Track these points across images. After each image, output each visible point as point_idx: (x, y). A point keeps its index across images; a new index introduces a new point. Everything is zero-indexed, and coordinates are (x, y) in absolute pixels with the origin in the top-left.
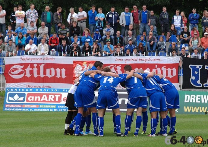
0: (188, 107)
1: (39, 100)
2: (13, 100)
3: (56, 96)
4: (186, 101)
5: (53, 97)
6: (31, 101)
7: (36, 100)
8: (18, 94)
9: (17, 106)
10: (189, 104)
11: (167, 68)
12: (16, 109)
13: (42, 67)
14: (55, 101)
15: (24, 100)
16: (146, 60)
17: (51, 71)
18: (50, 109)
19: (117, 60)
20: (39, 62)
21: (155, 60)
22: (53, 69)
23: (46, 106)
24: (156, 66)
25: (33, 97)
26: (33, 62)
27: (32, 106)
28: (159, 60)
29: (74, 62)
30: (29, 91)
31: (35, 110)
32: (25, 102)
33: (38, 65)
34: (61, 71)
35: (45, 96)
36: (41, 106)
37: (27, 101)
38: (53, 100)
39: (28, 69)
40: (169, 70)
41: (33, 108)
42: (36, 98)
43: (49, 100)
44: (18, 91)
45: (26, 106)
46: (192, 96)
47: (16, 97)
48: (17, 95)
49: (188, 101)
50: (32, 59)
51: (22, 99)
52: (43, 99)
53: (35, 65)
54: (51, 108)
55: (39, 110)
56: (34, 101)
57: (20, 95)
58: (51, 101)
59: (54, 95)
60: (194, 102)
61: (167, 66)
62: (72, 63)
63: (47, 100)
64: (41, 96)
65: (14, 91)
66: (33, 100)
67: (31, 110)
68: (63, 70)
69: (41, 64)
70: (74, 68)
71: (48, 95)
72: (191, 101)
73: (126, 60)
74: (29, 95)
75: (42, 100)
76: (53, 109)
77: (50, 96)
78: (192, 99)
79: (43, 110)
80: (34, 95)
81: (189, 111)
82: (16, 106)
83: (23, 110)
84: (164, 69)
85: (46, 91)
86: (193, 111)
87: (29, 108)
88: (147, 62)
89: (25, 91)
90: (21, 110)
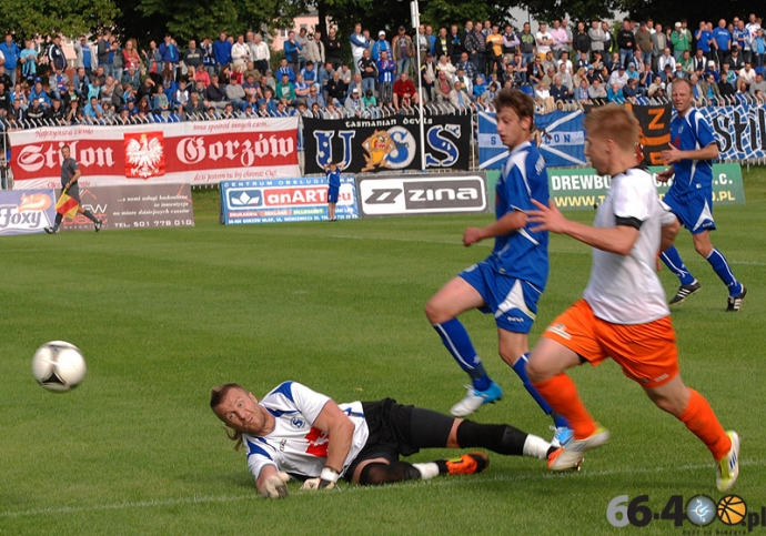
0: (561, 199)
1: (289, 200)
2: (240, 203)
3: (319, 191)
4: (555, 188)
5: (314, 193)
6: (275, 204)
7: (283, 201)
8: (248, 192)
9: (251, 214)
10: (563, 193)
11: (278, 138)
12: (250, 221)
13: (73, 147)
14: (319, 201)
15: (260, 204)
16: (243, 126)
17: (88, 154)
18: (313, 215)
19: (196, 127)
20: (68, 138)
21: (258, 125)
22: (91, 150)
23: (305, 212)
24: (261, 136)
25: (276, 196)
26: (57, 139)
27: (279, 213)
28: (264, 124)
29: (126, 135)
30: (265, 185)
31: (286, 219)
32: (264, 206)
33: (67, 144)
34: (104, 154)
35: (298, 192)
36: (296, 212)
37: (267, 203)
38: (314, 200)
39: (50, 153)
40: (282, 141)
41: (282, 217)
42: (283, 197)
43: (308, 200)
44: (245, 186)
45: (267, 213)
46: (563, 178)
47: (245, 198)
48: (244, 194)
49: (559, 188)
50: (55, 134)
51: (255, 200)
52: (295, 199)
53: (61, 145)
54: (316, 215)
55: (293, 219)
56: (280, 203)
57: (252, 194)
58: (312, 202)
59: (315, 189)
60: (569, 188)
61: (280, 135)
62: (123, 138)
63: (303, 200)
64: (291, 192)
65: (237, 186)
66: (277, 201)
67: (279, 220)
68: (109, 151)
69: (71, 142)
70: (126, 147)
71: (303, 191)
72: (564, 188)
73: (211, 127)
74: (267, 193)
75: (294, 201)
76: (319, 215)
77: (308, 192)
78: (564, 183)
79: (302, 219)
80: (279, 192)
81: (565, 204)
82: (247, 214)
83: (264, 220)
84: (273, 140)
85: (299, 184)
86: (572, 204)
87: (275, 217)
88: (246, 130)
89: (258, 186)
90: (259, 220)
